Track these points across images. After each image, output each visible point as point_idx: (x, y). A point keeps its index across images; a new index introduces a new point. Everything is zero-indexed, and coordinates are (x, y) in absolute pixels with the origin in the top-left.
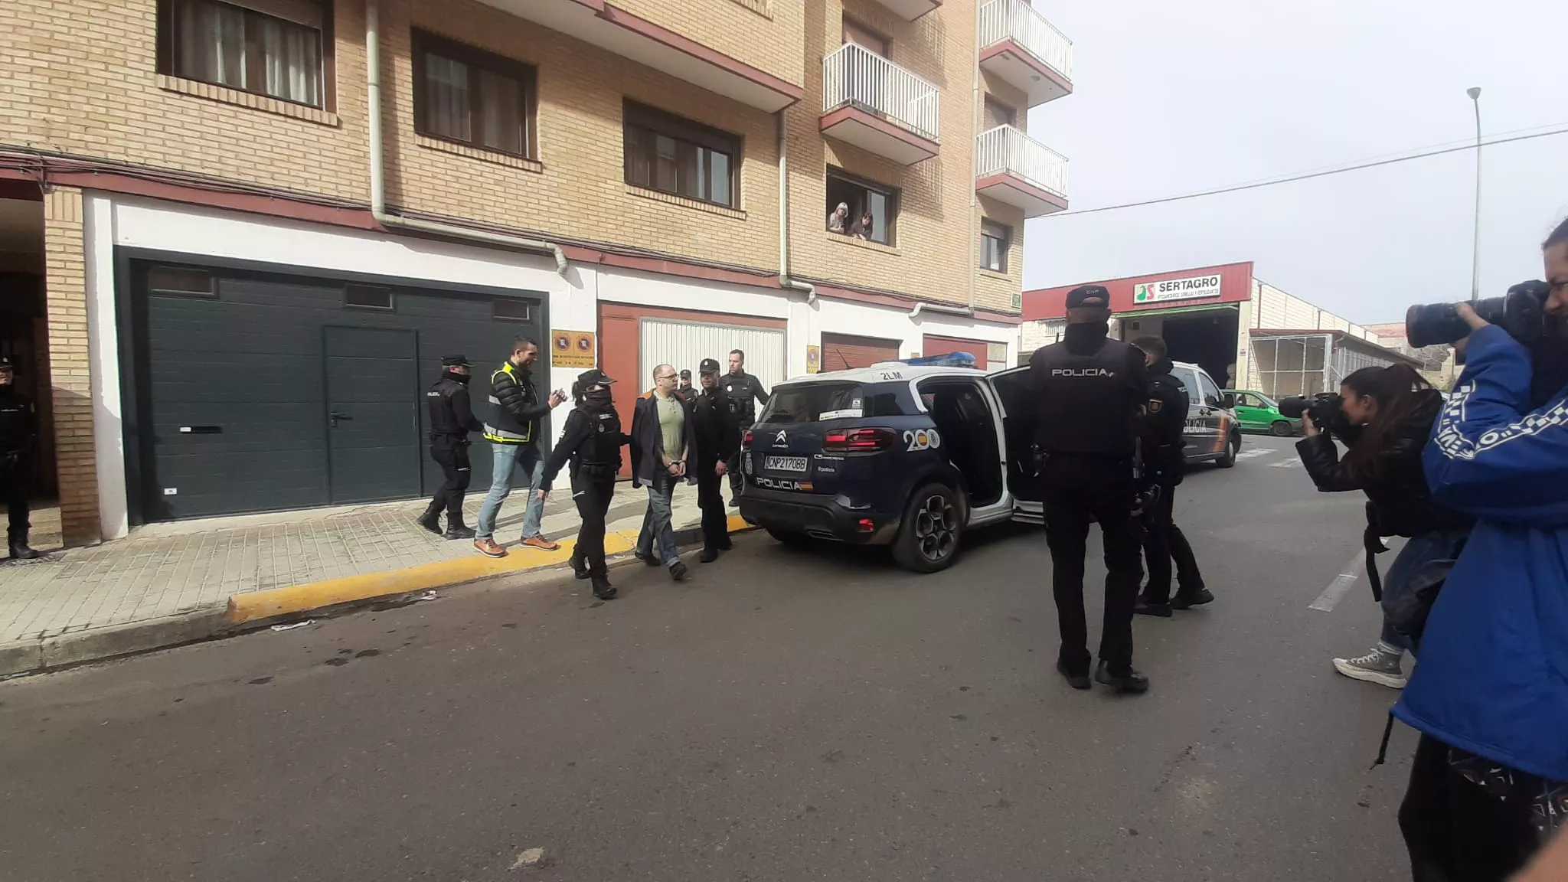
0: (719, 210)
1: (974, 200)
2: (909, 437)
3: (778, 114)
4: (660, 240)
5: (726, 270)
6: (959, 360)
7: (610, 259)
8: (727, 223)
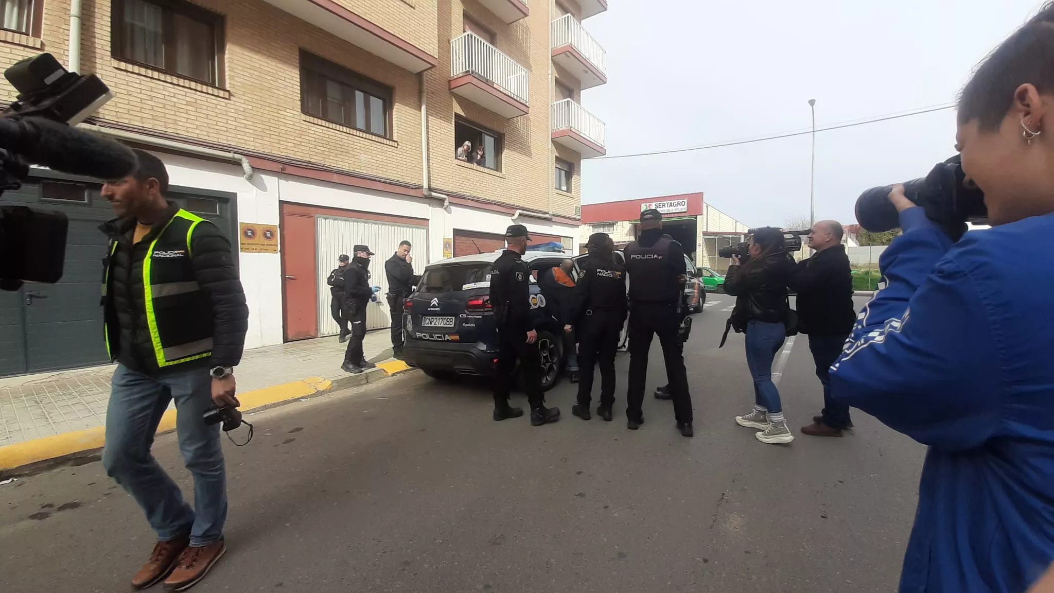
0: (377, 139)
1: (550, 145)
3: (420, 75)
4: (331, 158)
5: (383, 182)
6: (553, 247)
7: (290, 170)
8: (383, 148)
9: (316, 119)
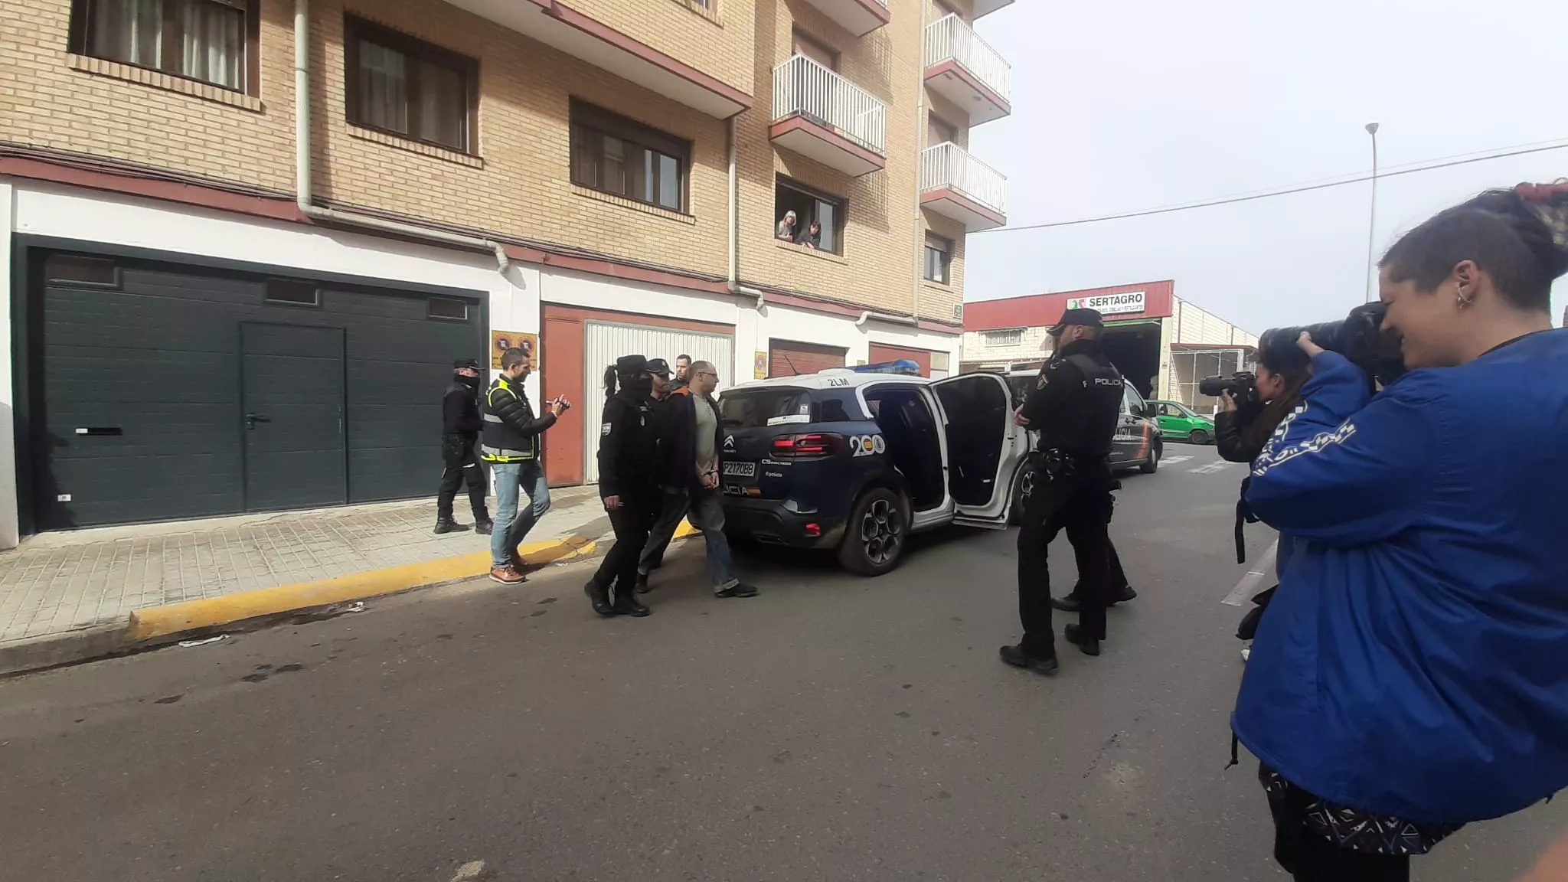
0: (668, 214)
1: (918, 213)
2: (855, 442)
3: (728, 121)
4: (607, 242)
5: (674, 274)
6: (904, 368)
7: (554, 260)
8: (676, 227)
9: (588, 191)
